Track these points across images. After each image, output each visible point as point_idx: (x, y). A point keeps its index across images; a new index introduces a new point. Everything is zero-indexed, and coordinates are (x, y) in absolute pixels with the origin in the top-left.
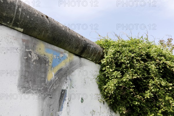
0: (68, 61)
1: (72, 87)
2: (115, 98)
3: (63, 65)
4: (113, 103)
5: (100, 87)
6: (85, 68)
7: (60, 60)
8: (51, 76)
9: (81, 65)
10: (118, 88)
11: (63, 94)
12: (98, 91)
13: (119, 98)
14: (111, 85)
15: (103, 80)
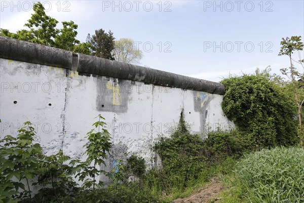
0: (207, 97)
1: (209, 109)
2: (230, 114)
3: (206, 100)
4: (230, 116)
5: (223, 108)
6: (215, 99)
7: (205, 98)
8: (202, 105)
9: (213, 98)
10: (232, 109)
11: (207, 112)
12: (221, 110)
13: (232, 113)
14: (229, 107)
15: (224, 105)
